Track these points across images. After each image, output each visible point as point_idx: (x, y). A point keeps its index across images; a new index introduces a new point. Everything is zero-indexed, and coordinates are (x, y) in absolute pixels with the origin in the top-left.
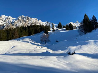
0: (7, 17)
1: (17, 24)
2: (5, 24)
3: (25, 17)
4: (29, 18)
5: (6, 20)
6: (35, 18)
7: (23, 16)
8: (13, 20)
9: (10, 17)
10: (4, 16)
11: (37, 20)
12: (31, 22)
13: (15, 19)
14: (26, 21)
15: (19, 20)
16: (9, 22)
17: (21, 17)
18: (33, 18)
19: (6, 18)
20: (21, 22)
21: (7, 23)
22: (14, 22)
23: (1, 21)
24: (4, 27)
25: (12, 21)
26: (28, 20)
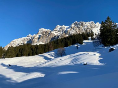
0: (61, 26)
1: (70, 32)
2: (59, 34)
3: (79, 23)
4: (83, 23)
5: (60, 30)
6: (91, 22)
7: (76, 22)
8: (67, 28)
9: (63, 26)
10: (59, 26)
11: (94, 23)
12: (85, 27)
13: (68, 27)
14: (80, 27)
15: (72, 27)
16: (62, 31)
17: (75, 24)
18: (88, 22)
19: (60, 28)
20: (74, 29)
21: (61, 32)
22: (67, 31)
23: (56, 31)
24: (58, 37)
25: (65, 29)
26: (82, 25)
